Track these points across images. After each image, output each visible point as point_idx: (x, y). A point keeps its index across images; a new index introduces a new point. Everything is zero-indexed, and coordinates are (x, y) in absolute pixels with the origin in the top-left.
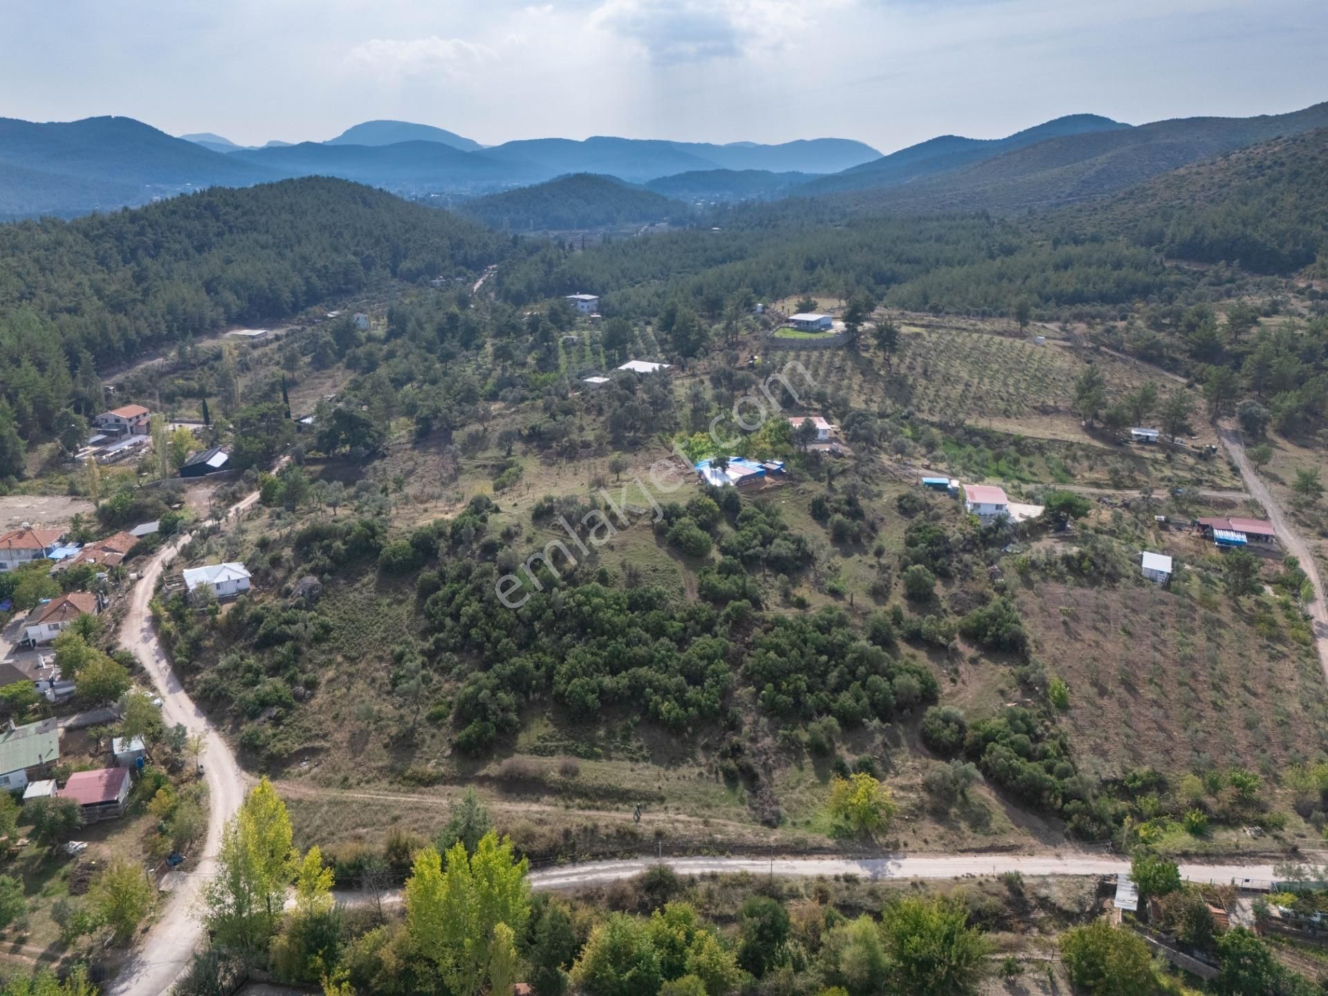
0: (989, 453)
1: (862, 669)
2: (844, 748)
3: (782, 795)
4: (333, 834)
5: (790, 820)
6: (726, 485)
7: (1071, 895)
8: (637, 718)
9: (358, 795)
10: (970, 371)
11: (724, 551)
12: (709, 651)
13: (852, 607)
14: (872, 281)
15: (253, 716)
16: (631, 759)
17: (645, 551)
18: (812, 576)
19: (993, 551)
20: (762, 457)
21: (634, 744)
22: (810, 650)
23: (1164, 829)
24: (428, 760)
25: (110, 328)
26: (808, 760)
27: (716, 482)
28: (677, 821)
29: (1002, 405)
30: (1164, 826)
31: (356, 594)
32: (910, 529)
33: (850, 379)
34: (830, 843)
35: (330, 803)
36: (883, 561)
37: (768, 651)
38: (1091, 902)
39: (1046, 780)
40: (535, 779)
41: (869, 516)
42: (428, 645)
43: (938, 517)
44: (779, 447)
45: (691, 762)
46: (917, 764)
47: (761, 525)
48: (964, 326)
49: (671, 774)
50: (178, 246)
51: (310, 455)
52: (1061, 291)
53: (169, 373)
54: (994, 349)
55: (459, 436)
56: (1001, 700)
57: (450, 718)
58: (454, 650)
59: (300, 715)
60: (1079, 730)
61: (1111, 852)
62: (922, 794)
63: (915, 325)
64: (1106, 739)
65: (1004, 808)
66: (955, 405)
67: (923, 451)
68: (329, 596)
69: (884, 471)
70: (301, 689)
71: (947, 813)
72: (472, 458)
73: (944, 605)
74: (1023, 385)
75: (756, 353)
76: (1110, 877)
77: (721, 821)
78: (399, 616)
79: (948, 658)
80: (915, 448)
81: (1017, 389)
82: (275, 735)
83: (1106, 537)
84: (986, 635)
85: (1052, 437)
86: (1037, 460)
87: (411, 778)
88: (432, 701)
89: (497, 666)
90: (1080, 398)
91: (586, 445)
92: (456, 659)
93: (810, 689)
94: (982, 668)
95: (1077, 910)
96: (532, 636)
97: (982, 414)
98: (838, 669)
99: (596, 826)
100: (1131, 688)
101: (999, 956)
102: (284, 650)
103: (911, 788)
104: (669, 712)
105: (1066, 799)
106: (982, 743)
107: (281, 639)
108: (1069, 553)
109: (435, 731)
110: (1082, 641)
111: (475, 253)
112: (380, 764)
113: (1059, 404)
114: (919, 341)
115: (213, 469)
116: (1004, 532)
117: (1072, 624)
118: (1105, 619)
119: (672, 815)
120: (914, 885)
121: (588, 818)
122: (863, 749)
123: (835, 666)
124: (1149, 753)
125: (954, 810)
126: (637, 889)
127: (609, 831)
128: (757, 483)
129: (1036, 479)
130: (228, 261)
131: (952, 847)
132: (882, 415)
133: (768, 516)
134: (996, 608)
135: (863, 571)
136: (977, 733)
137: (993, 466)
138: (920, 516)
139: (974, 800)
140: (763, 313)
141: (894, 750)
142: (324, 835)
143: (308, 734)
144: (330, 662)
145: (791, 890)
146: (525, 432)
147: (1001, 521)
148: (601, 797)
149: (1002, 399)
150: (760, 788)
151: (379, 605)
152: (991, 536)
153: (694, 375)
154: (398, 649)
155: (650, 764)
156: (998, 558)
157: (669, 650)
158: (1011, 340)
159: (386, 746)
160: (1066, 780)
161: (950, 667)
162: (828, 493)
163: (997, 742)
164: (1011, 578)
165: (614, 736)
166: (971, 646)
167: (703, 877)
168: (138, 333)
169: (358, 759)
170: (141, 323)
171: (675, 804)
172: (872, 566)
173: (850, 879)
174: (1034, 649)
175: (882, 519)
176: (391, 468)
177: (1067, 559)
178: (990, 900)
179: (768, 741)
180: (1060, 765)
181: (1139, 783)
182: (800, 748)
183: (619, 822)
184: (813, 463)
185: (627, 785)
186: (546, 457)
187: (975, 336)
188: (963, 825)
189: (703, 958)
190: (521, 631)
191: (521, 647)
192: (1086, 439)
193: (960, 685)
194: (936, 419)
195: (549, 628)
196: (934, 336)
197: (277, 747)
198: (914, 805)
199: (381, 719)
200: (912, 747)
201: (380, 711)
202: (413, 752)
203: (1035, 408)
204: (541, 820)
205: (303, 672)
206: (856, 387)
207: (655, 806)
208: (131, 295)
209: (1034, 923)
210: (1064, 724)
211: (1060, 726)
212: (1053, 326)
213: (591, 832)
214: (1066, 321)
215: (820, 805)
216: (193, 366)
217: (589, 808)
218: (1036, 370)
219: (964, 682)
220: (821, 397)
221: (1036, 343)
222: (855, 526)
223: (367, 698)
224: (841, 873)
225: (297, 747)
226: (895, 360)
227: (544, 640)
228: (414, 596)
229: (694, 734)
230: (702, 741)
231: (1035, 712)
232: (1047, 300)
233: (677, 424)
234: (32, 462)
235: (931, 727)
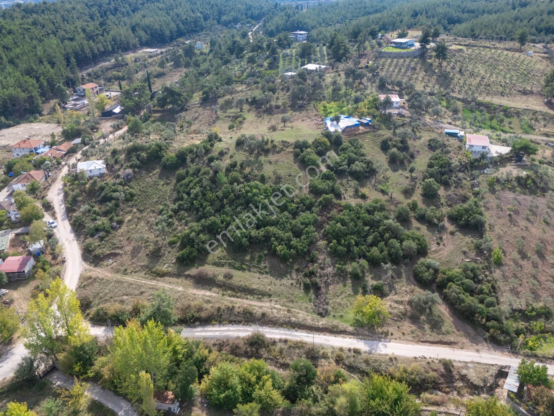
0: (488, 115)
1: (387, 235)
2: (370, 276)
3: (331, 299)
4: (112, 298)
5: (332, 314)
6: (336, 131)
7: (480, 375)
8: (266, 252)
9: (129, 279)
10: (486, 70)
11: (328, 167)
12: (307, 221)
13: (391, 200)
14: (446, 22)
15: (92, 236)
16: (260, 273)
17: (287, 165)
18: (373, 181)
19: (476, 172)
20: (361, 116)
21: (263, 265)
22: (360, 223)
23: (545, 341)
24: (165, 264)
25: (85, 47)
26: (349, 282)
27: (332, 129)
28: (275, 308)
29: (500, 89)
30: (545, 339)
31: (149, 179)
32: (431, 159)
33: (418, 74)
34: (351, 329)
35: (115, 281)
36: (414, 175)
37: (337, 222)
38: (491, 381)
39: (478, 308)
40: (211, 279)
41: (411, 150)
42: (175, 207)
43: (448, 152)
44: (371, 111)
45: (289, 276)
46: (408, 289)
47: (350, 153)
48: (488, 46)
49: (278, 282)
50: (124, 10)
51: (156, 108)
52: (549, 26)
53: (111, 68)
54: (502, 58)
55: (221, 101)
56: (463, 257)
57: (179, 244)
58: (186, 210)
59: (113, 237)
60: (505, 277)
61: (509, 352)
62: (407, 306)
63: (461, 45)
64: (520, 285)
65: (452, 319)
66: (473, 88)
67: (451, 114)
68: (136, 179)
69: (425, 125)
70: (115, 224)
71: (419, 319)
72: (225, 112)
73: (443, 201)
74: (515, 78)
75: (371, 60)
76: (506, 367)
77: (297, 311)
78: (166, 192)
79: (438, 231)
80: (445, 112)
81: (511, 80)
82: (99, 246)
83: (545, 166)
84: (461, 220)
85: (526, 108)
86: (515, 120)
87: (155, 273)
88: (172, 235)
89: (203, 220)
90: (546, 86)
91: (277, 107)
92: (186, 215)
93: (357, 244)
94: (456, 237)
95: (482, 385)
96: (223, 206)
97: (488, 94)
98: (374, 234)
99: (233, 307)
100: (541, 254)
101: (430, 408)
102: (110, 205)
103: (401, 303)
104: (281, 251)
105: (488, 319)
106: (446, 281)
107: (110, 199)
108: (521, 175)
109: (170, 250)
110: (518, 226)
111: (257, 12)
112: (142, 264)
113: (533, 89)
114: (460, 53)
115: (115, 114)
116: (485, 161)
117: (514, 216)
118: (535, 214)
119: (273, 304)
120: (391, 359)
121: (231, 302)
122: (380, 279)
123: (373, 232)
124: (544, 295)
125: (423, 317)
126: (245, 344)
127: (239, 310)
128: (355, 130)
129: (512, 131)
130: (144, 16)
131: (417, 339)
132: (431, 94)
133: (355, 149)
134: (470, 205)
135: (402, 180)
136: (443, 276)
137: (489, 123)
138: (438, 151)
139: (435, 312)
140: (381, 39)
141: (397, 280)
142: (107, 298)
143: (114, 246)
144: (131, 211)
145: (323, 354)
146: (250, 100)
147: (483, 156)
148: (241, 291)
149: (501, 86)
150: (320, 295)
151: (158, 185)
152: (476, 164)
153: (337, 72)
154: (161, 207)
155: (269, 276)
156: (478, 176)
157: (287, 218)
158: (513, 53)
159: (147, 255)
160: (490, 309)
161: (438, 236)
162: (392, 136)
163: (454, 282)
164: (484, 188)
165: (254, 260)
166: (452, 224)
167: (280, 340)
168: (98, 50)
169: (134, 261)
170: (100, 45)
171: (276, 299)
172: (407, 178)
173: (357, 352)
174: (488, 229)
175: (418, 152)
176: (187, 116)
177: (519, 179)
178: (432, 374)
179: (330, 269)
180: (489, 299)
181: (534, 313)
182: (347, 275)
183: (245, 306)
184: (387, 120)
185: (254, 287)
186: (259, 113)
187: (493, 51)
188: (427, 327)
189: (262, 392)
190: (218, 203)
191: (217, 211)
192: (545, 109)
193: (441, 246)
194: (461, 97)
195: (231, 203)
196: (470, 50)
197: (98, 252)
198: (401, 312)
199: (147, 242)
200: (408, 279)
201: (148, 238)
202: (159, 259)
203: (519, 91)
204: (208, 301)
205: (117, 216)
206: (420, 79)
207: (266, 299)
208: (97, 32)
209: (455, 388)
210: (497, 274)
211: (494, 275)
212: (540, 46)
213: (231, 310)
214: (548, 43)
215: (350, 307)
216: (123, 66)
217: (234, 296)
218: (524, 70)
219: (444, 245)
220: (399, 84)
221: (528, 55)
222: (401, 155)
223: (144, 231)
224: (352, 347)
225: (108, 252)
226: (445, 64)
227: (228, 209)
228: (174, 181)
229: (293, 263)
230: (296, 267)
231: (481, 266)
232: (540, 31)
233: (324, 97)
234: (46, 108)
235: (419, 270)
